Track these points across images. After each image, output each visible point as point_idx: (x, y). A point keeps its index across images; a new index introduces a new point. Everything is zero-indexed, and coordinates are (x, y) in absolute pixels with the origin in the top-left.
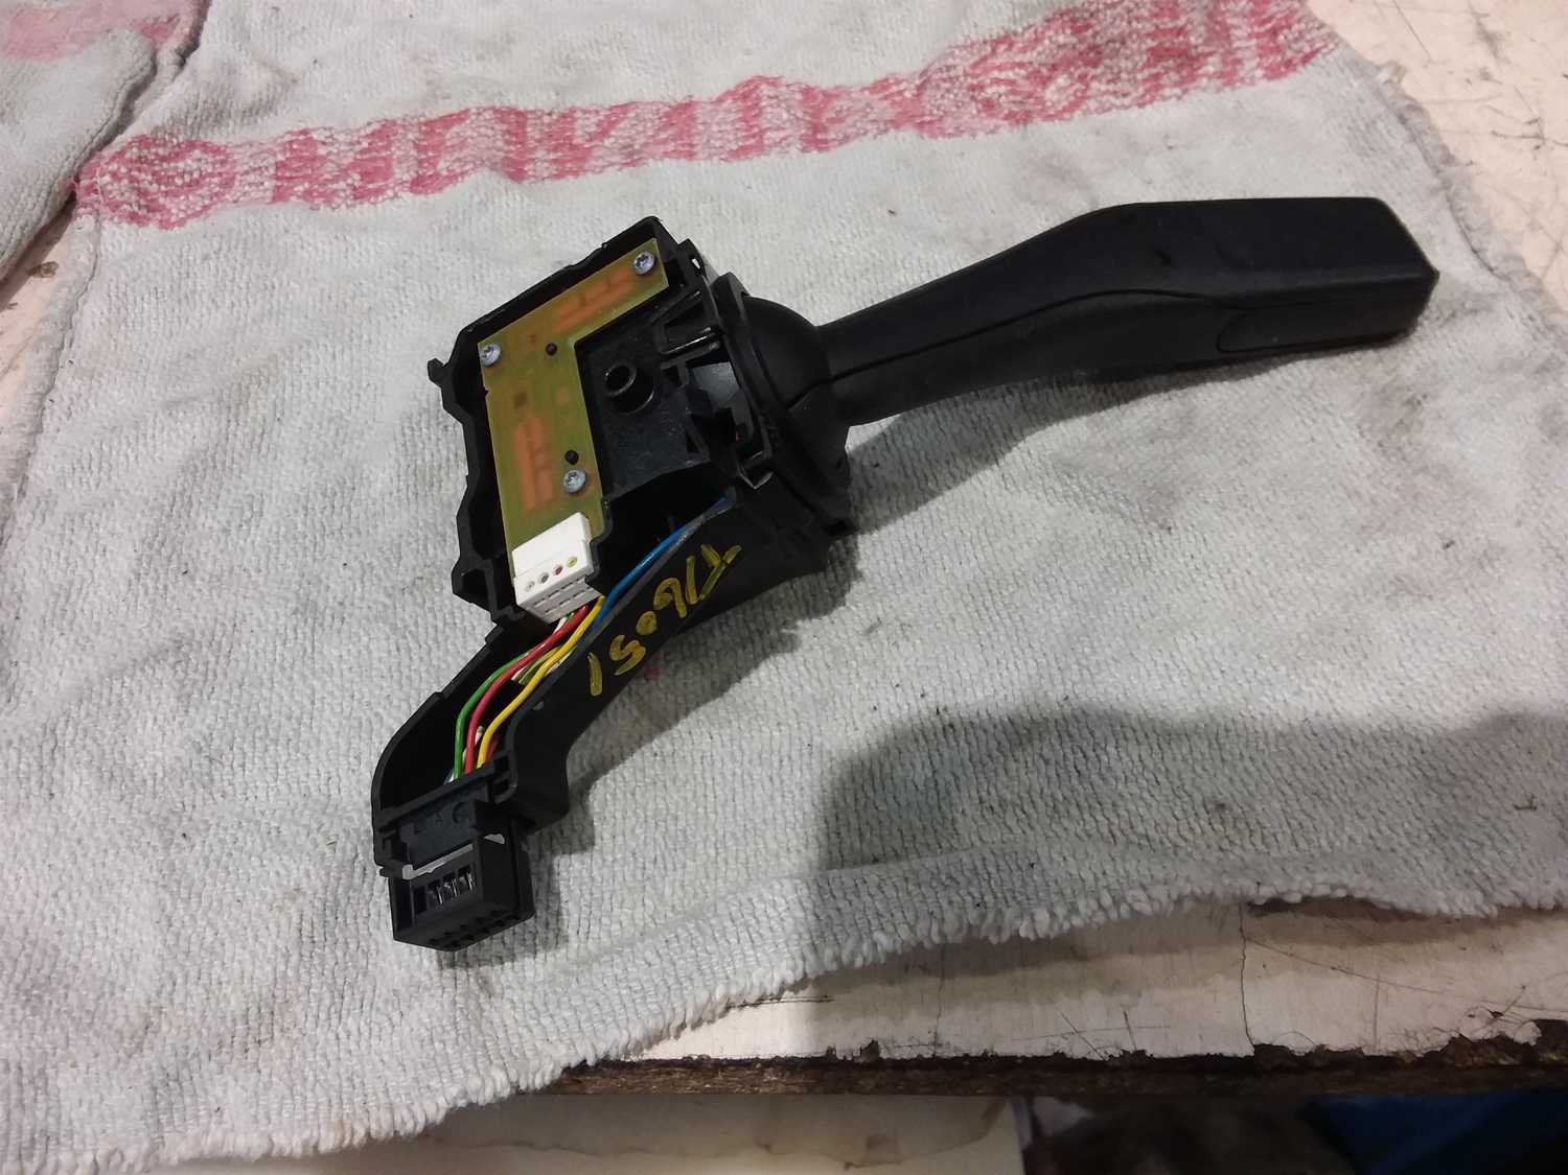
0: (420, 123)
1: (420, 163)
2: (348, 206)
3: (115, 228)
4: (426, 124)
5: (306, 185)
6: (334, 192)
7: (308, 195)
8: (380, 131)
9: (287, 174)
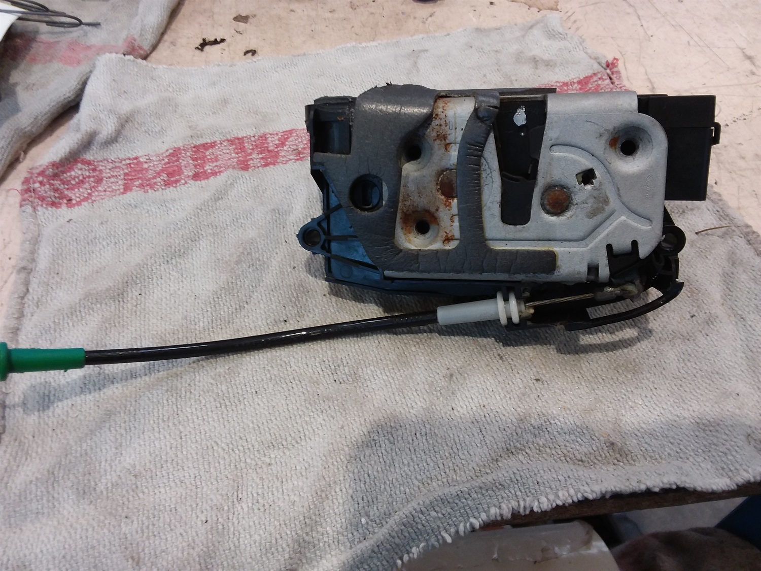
0: (191, 147)
1: (195, 166)
2: (162, 189)
3: (44, 210)
4: (194, 147)
5: (140, 181)
6: (155, 183)
7: (141, 186)
8: (172, 153)
9: (130, 178)
